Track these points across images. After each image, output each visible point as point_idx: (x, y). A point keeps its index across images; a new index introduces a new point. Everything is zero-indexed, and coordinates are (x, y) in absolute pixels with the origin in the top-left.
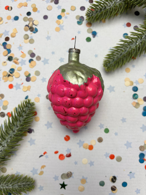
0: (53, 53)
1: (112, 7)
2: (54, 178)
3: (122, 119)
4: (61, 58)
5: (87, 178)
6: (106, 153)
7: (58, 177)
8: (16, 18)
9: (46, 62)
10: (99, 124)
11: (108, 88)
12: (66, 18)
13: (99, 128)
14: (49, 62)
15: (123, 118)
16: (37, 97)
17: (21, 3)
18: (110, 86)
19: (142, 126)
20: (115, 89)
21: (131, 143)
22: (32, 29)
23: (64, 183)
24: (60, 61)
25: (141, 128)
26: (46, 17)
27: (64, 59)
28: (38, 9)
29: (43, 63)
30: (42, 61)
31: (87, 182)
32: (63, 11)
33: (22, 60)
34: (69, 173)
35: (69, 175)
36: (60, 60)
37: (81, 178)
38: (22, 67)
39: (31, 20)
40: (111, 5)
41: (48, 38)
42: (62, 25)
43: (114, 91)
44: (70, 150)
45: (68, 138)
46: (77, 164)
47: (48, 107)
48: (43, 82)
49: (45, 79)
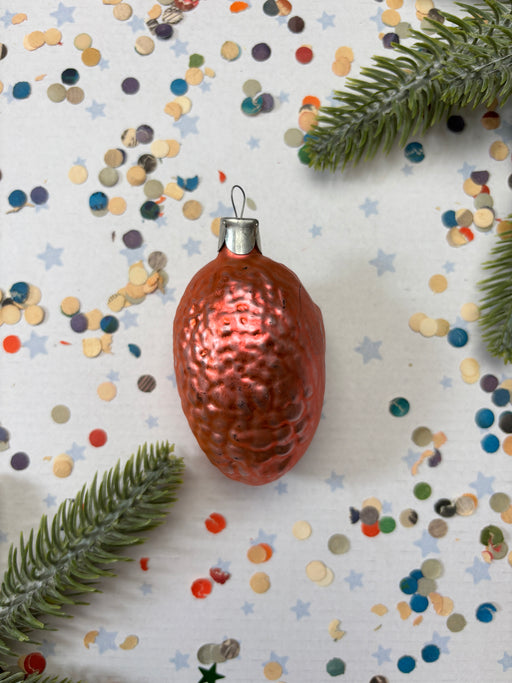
0: (161, 221)
2: (172, 661)
3: (406, 454)
4: (190, 240)
5: (285, 659)
6: (352, 572)
7: (187, 656)
8: (22, 91)
9: (136, 254)
10: (329, 476)
11: (358, 345)
12: (206, 87)
13: (328, 487)
14: (145, 254)
15: (411, 452)
16: (108, 380)
17: (37, 33)
18: (367, 340)
19: (474, 479)
20: (381, 349)
24: (185, 252)
25: (473, 485)
26: (130, 86)
27: (199, 242)
28: (104, 56)
29: (124, 258)
30: (122, 253)
31: (287, 673)
32: (196, 61)
34: (228, 643)
35: (230, 650)
36: (185, 247)
37: (266, 658)
39: (76, 96)
42: (190, 115)
43: (379, 357)
44: (228, 563)
45: (217, 524)
46: (252, 612)
47: (147, 418)
48: (126, 327)
49: (135, 316)
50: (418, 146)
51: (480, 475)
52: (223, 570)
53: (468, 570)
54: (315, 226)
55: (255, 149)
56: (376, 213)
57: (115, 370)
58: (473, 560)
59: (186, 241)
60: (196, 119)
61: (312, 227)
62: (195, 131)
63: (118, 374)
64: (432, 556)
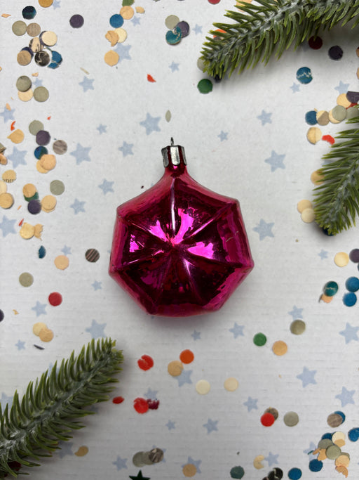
0: (102, 129)
1: (276, 26)
2: (115, 463)
3: (291, 310)
4: (125, 144)
5: (199, 462)
7: (126, 460)
9: (82, 154)
10: (232, 326)
11: (255, 226)
12: (136, 21)
13: (232, 334)
14: (90, 154)
15: (295, 308)
16: (63, 254)
18: (262, 222)
19: (343, 328)
20: (274, 229)
21: (314, 372)
22: (42, 59)
23: (140, 473)
24: (121, 153)
25: (342, 333)
27: (132, 145)
29: (73, 159)
30: (72, 154)
31: (200, 472)
33: (15, 150)
34: (155, 451)
35: (155, 456)
36: (121, 149)
37: (185, 461)
38: (16, 170)
39: (34, 30)
40: (275, 21)
41: (87, 84)
42: (124, 44)
43: (272, 236)
44: (156, 392)
45: (147, 364)
46: (174, 428)
47: (93, 283)
48: (76, 212)
49: (82, 203)
50: (307, 70)
51: (348, 325)
52: (153, 400)
53: (337, 397)
54: (222, 132)
55: (176, 71)
56: (270, 122)
57: (68, 246)
58: (341, 389)
59: (121, 145)
60: (129, 47)
61: (220, 133)
62: (128, 58)
63: (70, 248)
64: (310, 386)
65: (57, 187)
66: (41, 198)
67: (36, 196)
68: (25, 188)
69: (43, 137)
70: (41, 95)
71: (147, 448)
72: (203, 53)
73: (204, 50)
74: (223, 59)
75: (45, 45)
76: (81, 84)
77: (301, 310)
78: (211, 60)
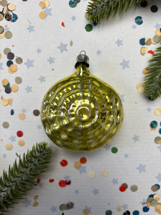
0: (39, 51)
2: (51, 209)
3: (133, 136)
4: (50, 58)
5: (91, 208)
6: (114, 179)
7: (56, 208)
9: (30, 64)
13: (105, 149)
14: (34, 64)
15: (135, 136)
16: (22, 112)
19: (159, 145)
20: (124, 98)
21: (145, 166)
22: (8, 17)
23: (63, 213)
24: (49, 62)
25: (158, 147)
27: (54, 58)
29: (26, 66)
30: (25, 64)
31: (91, 213)
34: (70, 203)
35: (70, 206)
36: (49, 60)
37: (84, 208)
39: (4, 3)
41: (31, 29)
42: (49, 8)
43: (124, 101)
44: (69, 177)
45: (65, 163)
46: (78, 193)
47: (37, 126)
48: (28, 92)
49: (31, 88)
50: (140, 18)
52: (68, 180)
53: (156, 177)
54: (98, 50)
55: (74, 21)
56: (122, 45)
57: (25, 108)
58: (158, 174)
59: (49, 58)
60: (51, 9)
62: (51, 15)
63: (26, 110)
64: (143, 173)
65: (19, 80)
66: (11, 86)
67: (9, 84)
68: (3, 81)
69: (11, 56)
70: (9, 35)
71: (66, 202)
72: (87, 10)
73: (87, 9)
74: (97, 13)
75: (10, 10)
76: (28, 29)
77: (138, 137)
78: (91, 14)
